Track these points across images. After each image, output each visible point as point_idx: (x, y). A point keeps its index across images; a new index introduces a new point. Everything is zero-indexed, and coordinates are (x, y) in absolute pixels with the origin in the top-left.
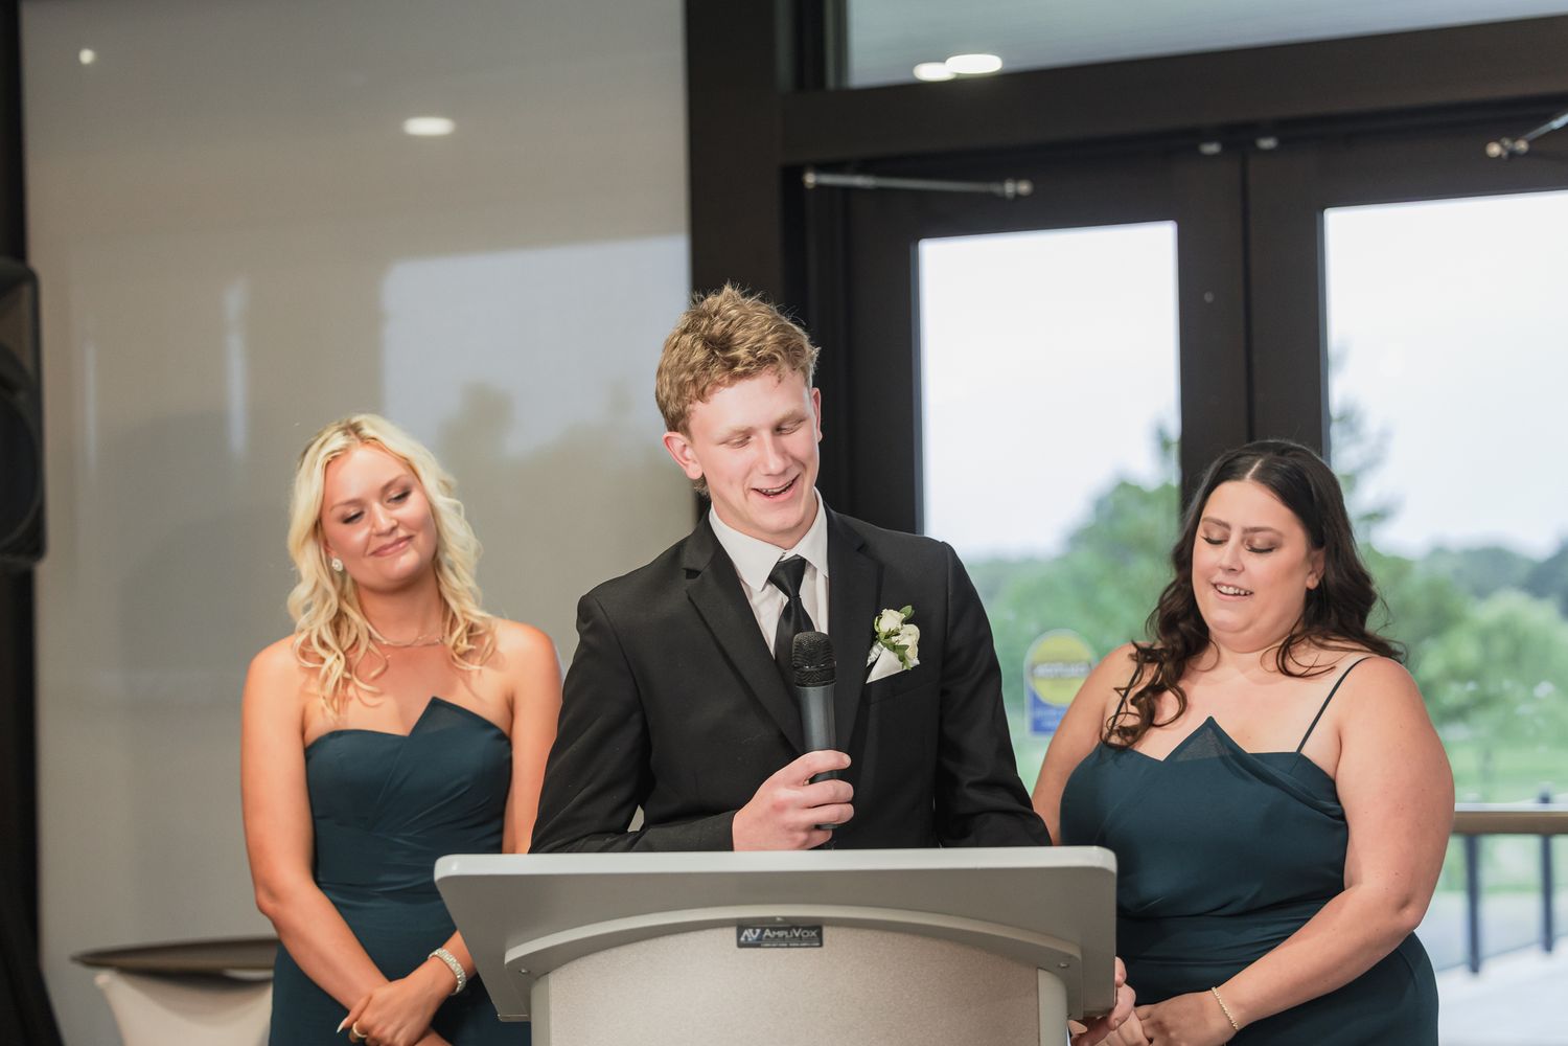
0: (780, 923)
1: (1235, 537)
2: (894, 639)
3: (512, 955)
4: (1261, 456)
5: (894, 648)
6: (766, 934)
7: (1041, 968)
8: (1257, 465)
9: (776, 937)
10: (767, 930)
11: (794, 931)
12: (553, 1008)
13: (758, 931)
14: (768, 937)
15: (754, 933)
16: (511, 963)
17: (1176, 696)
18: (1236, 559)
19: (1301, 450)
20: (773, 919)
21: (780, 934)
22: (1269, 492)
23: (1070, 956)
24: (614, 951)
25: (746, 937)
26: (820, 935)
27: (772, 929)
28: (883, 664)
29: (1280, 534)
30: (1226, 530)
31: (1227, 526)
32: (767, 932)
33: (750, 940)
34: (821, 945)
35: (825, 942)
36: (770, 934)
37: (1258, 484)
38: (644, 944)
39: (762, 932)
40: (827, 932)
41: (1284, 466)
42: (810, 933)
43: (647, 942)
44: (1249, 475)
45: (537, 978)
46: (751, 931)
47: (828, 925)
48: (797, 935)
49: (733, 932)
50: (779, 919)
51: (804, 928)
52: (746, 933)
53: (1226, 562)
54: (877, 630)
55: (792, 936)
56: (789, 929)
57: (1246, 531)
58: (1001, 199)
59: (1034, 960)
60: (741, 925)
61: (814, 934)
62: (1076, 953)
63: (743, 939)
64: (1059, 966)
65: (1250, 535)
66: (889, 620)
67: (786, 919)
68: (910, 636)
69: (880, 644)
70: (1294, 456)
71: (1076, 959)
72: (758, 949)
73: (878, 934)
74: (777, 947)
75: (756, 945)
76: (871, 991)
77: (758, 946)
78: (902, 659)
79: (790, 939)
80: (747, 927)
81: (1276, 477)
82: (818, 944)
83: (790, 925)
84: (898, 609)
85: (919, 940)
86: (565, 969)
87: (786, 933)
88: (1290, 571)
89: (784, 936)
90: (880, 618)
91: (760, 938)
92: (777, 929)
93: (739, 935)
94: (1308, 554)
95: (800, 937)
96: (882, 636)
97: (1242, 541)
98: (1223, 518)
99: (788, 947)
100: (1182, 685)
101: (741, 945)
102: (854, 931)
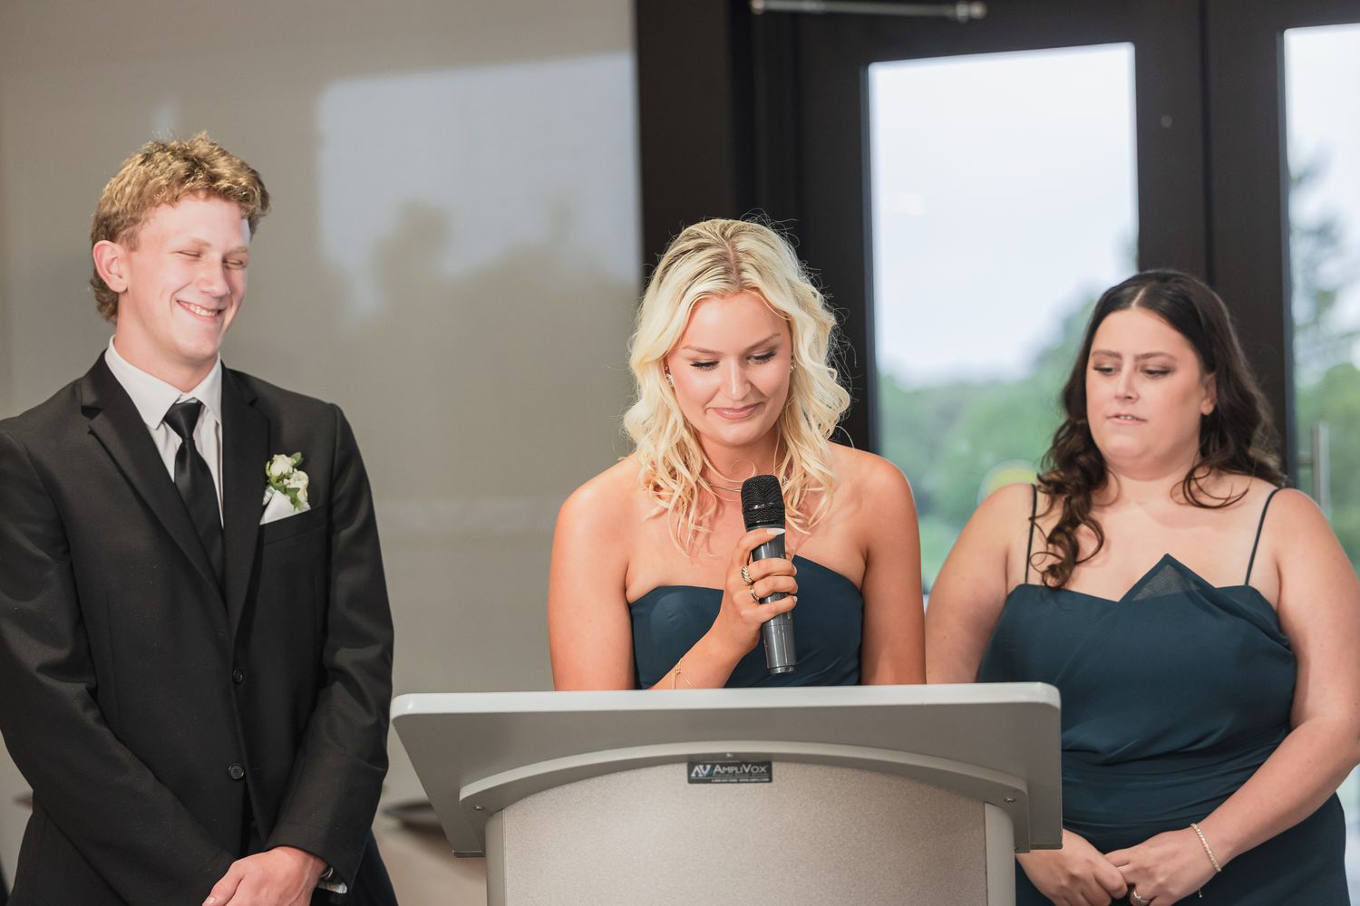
0: (730, 758)
1: (1127, 365)
2: (286, 481)
3: (466, 792)
4: (1144, 285)
5: (285, 491)
6: (716, 770)
7: (987, 802)
8: (1141, 293)
9: (727, 772)
10: (718, 766)
11: (744, 766)
12: (507, 844)
13: (708, 767)
14: (718, 773)
15: (705, 768)
16: (463, 800)
17: (1091, 527)
18: (1129, 386)
19: (1182, 276)
20: (723, 755)
21: (730, 769)
22: (1157, 316)
23: (1016, 790)
24: (567, 787)
25: (697, 773)
26: (769, 771)
27: (722, 765)
28: (277, 507)
29: (1171, 357)
30: (1116, 360)
31: (1118, 356)
32: (718, 768)
33: (700, 775)
34: (771, 781)
35: (774, 777)
36: (720, 770)
37: (1143, 310)
38: (596, 780)
39: (713, 768)
40: (777, 768)
41: (1170, 292)
42: (760, 768)
43: (600, 778)
44: (1134, 304)
45: (491, 815)
46: (701, 767)
47: (776, 761)
48: (747, 770)
49: (683, 768)
50: (729, 755)
51: (753, 764)
52: (697, 768)
53: (1121, 390)
54: (268, 473)
55: (742, 771)
56: (739, 765)
57: (1137, 358)
58: (952, 22)
59: (982, 794)
60: (692, 762)
61: (763, 769)
62: (1022, 787)
63: (693, 775)
64: (1005, 800)
65: (1142, 362)
66: (281, 465)
67: (736, 755)
68: (300, 481)
69: (271, 488)
70: (1178, 281)
71: (1023, 793)
72: (709, 785)
73: (826, 769)
74: (728, 782)
75: (707, 780)
76: (820, 825)
77: (708, 781)
78: (294, 501)
79: (740, 775)
80: (699, 764)
81: (1164, 303)
82: (767, 780)
83: (740, 761)
84: (289, 455)
85: (866, 775)
86: (519, 804)
87: (736, 769)
88: (1185, 397)
89: (734, 772)
90: (271, 464)
91: (710, 774)
92: (727, 765)
93: (690, 771)
94: (1202, 378)
95: (750, 772)
96: (273, 480)
97: (1135, 368)
98: (1114, 349)
99: (738, 782)
100: (1095, 515)
101: (691, 781)
102: (804, 766)
